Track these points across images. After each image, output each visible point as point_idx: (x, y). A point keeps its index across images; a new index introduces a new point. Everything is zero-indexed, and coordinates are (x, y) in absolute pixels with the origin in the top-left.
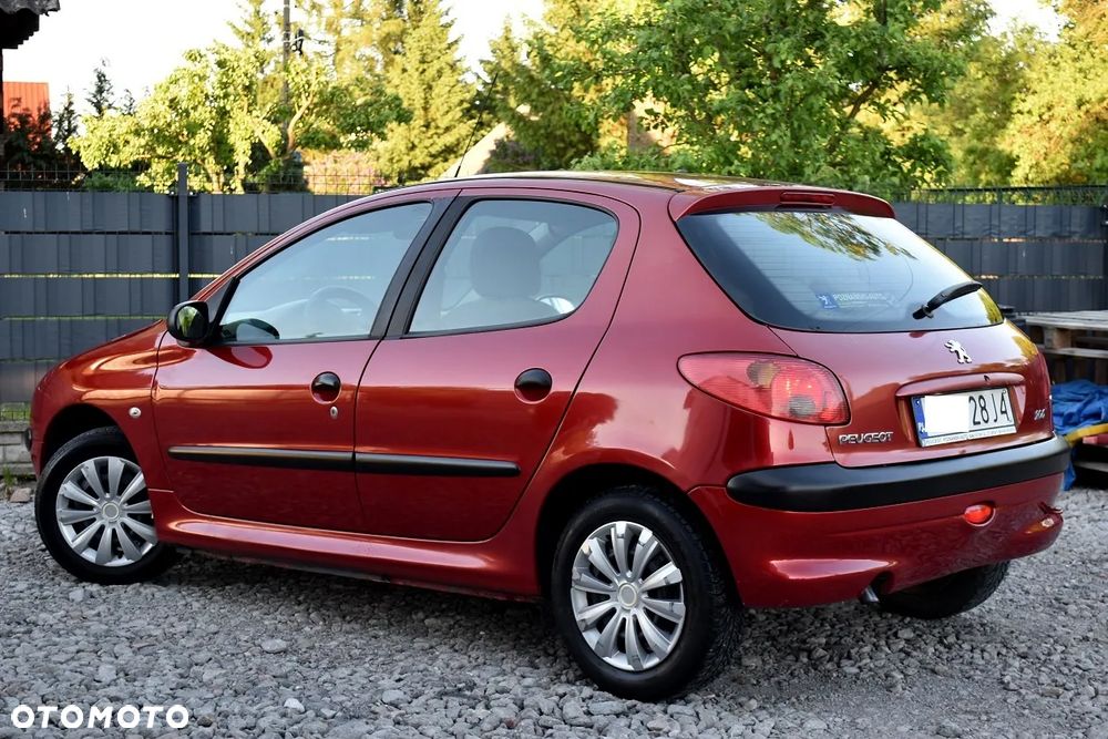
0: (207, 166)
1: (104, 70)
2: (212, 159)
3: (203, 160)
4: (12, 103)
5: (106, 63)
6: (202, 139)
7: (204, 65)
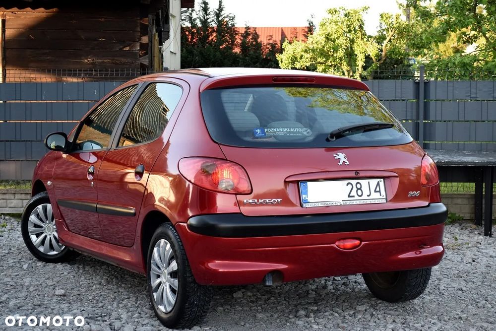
0: (343, 67)
1: (312, 20)
2: (345, 64)
3: (341, 64)
4: (269, 38)
5: (313, 16)
6: (341, 53)
7: (337, 15)
